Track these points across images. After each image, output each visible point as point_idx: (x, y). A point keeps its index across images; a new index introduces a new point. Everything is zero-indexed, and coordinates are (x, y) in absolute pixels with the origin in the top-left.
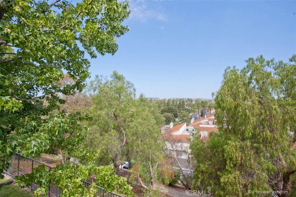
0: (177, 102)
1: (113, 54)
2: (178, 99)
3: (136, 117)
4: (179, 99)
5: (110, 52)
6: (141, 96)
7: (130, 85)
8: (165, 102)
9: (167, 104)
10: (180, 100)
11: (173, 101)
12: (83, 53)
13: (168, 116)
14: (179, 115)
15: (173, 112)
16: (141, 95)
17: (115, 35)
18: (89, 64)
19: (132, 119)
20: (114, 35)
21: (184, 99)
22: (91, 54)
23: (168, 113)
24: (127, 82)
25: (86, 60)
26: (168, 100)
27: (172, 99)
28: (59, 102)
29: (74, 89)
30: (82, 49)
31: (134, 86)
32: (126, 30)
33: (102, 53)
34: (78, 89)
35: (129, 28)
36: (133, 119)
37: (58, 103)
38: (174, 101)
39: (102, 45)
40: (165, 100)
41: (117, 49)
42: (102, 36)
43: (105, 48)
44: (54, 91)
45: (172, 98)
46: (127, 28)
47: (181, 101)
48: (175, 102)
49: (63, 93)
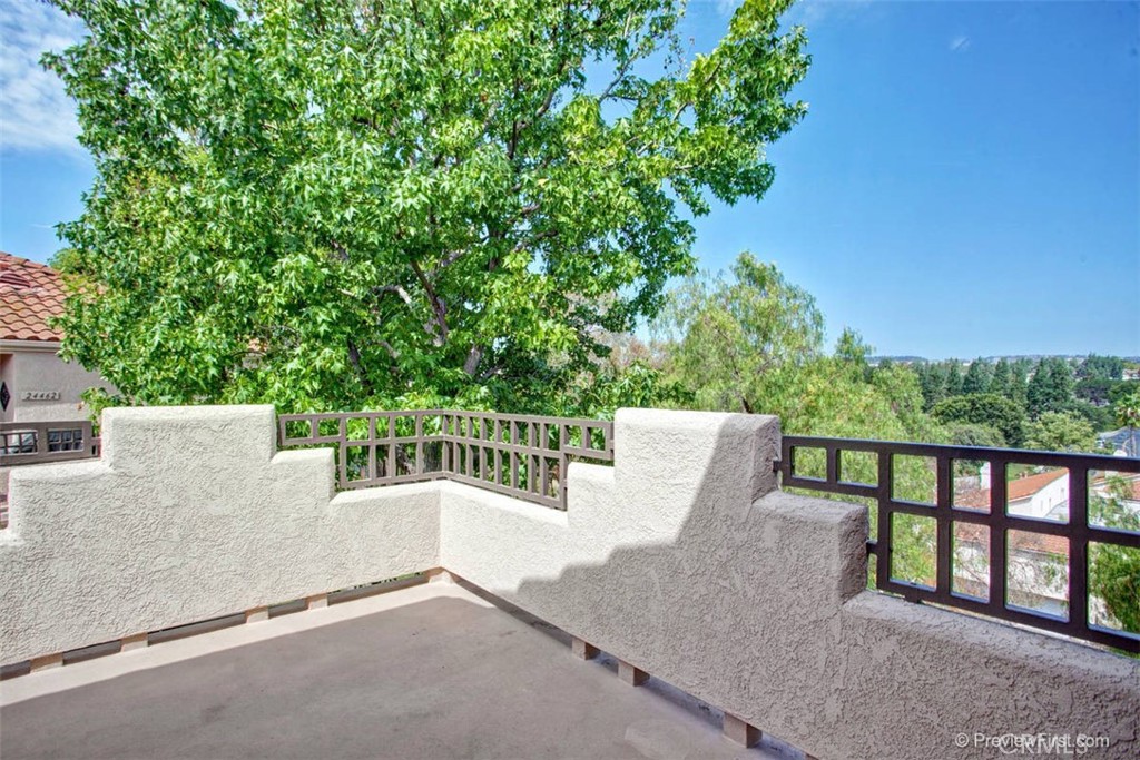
0: (1018, 374)
1: (759, 197)
2: (1029, 362)
3: (825, 412)
4: (1036, 361)
5: (752, 190)
6: (846, 340)
7: (798, 303)
8: (953, 374)
9: (967, 381)
10: (1042, 364)
11: (1001, 368)
12: (670, 204)
13: (971, 438)
14: (1033, 435)
15: (1001, 422)
16: (845, 335)
17: (764, 138)
18: (693, 235)
19: (812, 421)
20: (761, 139)
21: (1063, 357)
22: (694, 205)
23: (973, 422)
24: (790, 289)
25: (684, 223)
26: (974, 366)
27: (996, 362)
28: (595, 351)
29: (634, 312)
30: (670, 194)
31: (816, 305)
32: (797, 116)
33: (728, 199)
34: (645, 313)
35: (805, 106)
36: (816, 420)
37: (592, 357)
38: (1005, 371)
39: (728, 177)
40: (953, 366)
41: (773, 179)
42: (731, 151)
43: (737, 183)
44: (582, 321)
45: (991, 358)
46: (799, 110)
47: (1047, 369)
48: (1010, 375)
49: (605, 326)
